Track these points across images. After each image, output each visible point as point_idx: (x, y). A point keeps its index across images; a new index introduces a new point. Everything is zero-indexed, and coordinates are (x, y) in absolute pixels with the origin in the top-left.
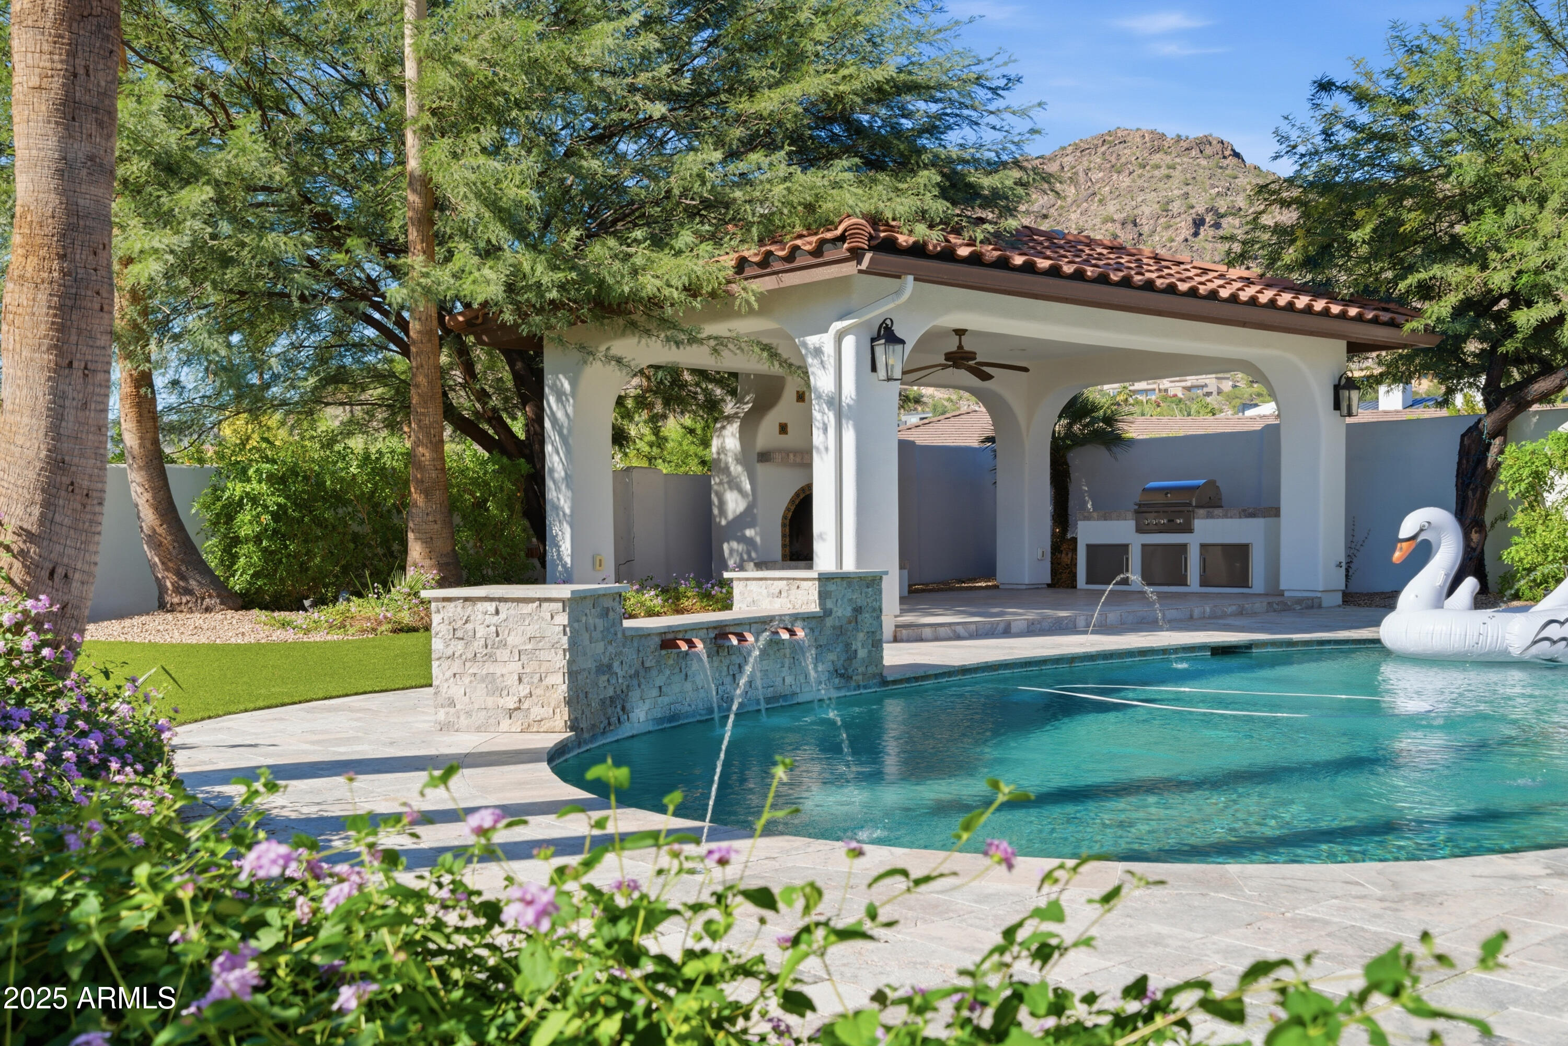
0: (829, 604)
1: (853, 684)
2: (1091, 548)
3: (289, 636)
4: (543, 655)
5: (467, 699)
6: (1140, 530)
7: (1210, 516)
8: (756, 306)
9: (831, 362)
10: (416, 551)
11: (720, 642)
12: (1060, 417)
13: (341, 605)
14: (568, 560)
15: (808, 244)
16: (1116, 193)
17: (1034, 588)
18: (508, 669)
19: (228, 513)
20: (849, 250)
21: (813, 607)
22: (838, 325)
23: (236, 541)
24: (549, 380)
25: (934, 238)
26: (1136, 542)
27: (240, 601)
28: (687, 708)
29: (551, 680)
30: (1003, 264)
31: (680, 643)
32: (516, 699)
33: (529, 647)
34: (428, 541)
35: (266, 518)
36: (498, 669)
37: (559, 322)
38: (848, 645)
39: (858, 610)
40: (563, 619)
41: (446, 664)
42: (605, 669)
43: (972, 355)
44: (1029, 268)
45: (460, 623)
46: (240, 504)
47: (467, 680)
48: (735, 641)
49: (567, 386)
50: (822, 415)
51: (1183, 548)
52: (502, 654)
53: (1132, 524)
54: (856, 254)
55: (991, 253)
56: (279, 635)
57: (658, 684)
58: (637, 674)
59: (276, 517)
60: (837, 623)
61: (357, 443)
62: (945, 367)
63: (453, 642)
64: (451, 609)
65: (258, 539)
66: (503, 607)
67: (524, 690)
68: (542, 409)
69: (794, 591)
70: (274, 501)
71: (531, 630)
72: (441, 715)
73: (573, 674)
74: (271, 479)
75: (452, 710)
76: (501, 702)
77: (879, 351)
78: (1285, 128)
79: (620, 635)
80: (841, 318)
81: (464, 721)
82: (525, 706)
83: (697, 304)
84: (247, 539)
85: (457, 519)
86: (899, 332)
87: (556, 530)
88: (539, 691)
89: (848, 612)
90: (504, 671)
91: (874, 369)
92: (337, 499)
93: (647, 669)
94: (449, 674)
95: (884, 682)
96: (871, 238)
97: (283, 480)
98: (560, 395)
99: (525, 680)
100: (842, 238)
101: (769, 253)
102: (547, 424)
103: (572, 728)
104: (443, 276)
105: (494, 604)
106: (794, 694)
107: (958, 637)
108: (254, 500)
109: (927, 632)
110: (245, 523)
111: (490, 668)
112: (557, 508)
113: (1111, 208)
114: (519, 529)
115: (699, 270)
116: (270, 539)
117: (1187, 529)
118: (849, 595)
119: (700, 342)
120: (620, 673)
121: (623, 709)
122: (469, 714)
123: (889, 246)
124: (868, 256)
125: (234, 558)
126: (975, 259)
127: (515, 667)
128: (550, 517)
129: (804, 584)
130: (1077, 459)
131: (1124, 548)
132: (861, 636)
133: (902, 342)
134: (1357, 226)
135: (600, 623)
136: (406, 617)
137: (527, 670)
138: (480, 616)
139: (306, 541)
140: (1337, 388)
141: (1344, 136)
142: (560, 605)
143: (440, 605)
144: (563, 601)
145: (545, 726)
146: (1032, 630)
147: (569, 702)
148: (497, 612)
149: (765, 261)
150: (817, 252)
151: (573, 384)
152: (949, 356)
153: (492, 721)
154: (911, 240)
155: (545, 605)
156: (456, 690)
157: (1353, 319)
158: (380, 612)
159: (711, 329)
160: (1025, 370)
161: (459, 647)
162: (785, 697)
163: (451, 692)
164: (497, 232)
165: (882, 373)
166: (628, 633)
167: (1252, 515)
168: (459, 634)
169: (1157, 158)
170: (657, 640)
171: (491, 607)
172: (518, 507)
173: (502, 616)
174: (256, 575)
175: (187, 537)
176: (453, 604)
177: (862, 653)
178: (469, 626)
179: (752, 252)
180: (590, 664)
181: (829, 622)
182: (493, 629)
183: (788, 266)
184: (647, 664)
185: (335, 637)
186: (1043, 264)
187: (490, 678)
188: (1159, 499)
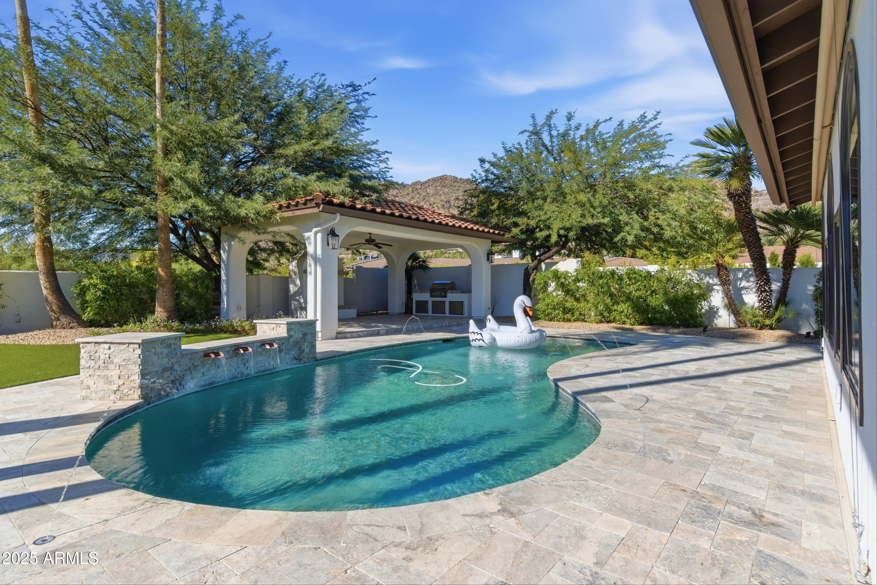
0: (292, 333)
1: (302, 362)
2: (416, 301)
4: (130, 367)
5: (95, 386)
6: (431, 296)
7: (452, 293)
8: (279, 221)
9: (313, 242)
10: (158, 306)
11: (237, 351)
12: (409, 259)
15: (301, 201)
16: (444, 193)
17: (400, 314)
18: (114, 373)
19: (83, 291)
20: (316, 203)
21: (285, 335)
22: (315, 230)
23: (87, 301)
24: (222, 244)
25: (347, 201)
26: (430, 300)
27: (88, 324)
28: (219, 379)
29: (133, 378)
30: (373, 211)
31: (211, 355)
32: (117, 386)
33: (123, 363)
35: (99, 293)
36: (110, 373)
38: (300, 348)
39: (305, 334)
40: (139, 351)
41: (86, 371)
43: (374, 241)
44: (383, 213)
45: (93, 353)
46: (88, 288)
47: (95, 378)
48: (242, 352)
49: (226, 247)
50: (310, 261)
51: (444, 302)
52: (111, 366)
53: (429, 294)
54: (318, 205)
55: (369, 207)
57: (202, 371)
58: (189, 369)
59: (104, 292)
60: (295, 340)
62: (365, 244)
63: (90, 361)
64: (89, 347)
65: (96, 301)
66: (112, 346)
67: (121, 382)
69: (278, 328)
70: (102, 286)
71: (125, 356)
72: (84, 393)
73: (142, 374)
74: (102, 278)
75: (89, 391)
76: (110, 387)
77: (330, 238)
78: (474, 174)
79: (179, 354)
80: (316, 227)
81: (93, 396)
82: (121, 389)
84: (92, 301)
86: (337, 232)
88: (128, 383)
89: (301, 335)
90: (112, 374)
91: (328, 245)
93: (195, 366)
94: (88, 375)
95: (317, 360)
96: (323, 200)
97: (107, 279)
98: (224, 250)
99: (122, 378)
100: (313, 200)
101: (289, 204)
103: (142, 398)
105: (108, 345)
106: (274, 368)
108: (95, 286)
109: (349, 335)
110: (90, 295)
111: (106, 372)
113: (443, 197)
116: (101, 301)
117: (445, 296)
118: (301, 329)
119: (268, 233)
120: (179, 369)
121: (180, 384)
122: (96, 392)
123: (330, 203)
124: (322, 206)
125: (85, 308)
126: (363, 209)
127: (117, 372)
129: (282, 326)
130: (415, 273)
131: (426, 302)
132: (306, 344)
133: (338, 236)
134: (493, 204)
135: (166, 351)
137: (122, 373)
138: (102, 350)
139: (117, 301)
140: (488, 254)
141: (492, 177)
142: (137, 346)
143: (84, 345)
144: (139, 344)
145: (130, 397)
147: (141, 387)
148: (110, 348)
149: (288, 206)
150: (305, 204)
151: (228, 246)
152: (366, 240)
153: (106, 395)
154: (339, 201)
155: (131, 346)
156: (90, 382)
157: (491, 233)
159: (270, 229)
160: (391, 246)
161: (92, 363)
162: (270, 370)
163: (88, 383)
165: (331, 247)
166: (184, 353)
167: (464, 293)
168: (92, 358)
169: (455, 184)
170: (203, 354)
173: (112, 350)
174: (95, 314)
175: (65, 300)
176: (90, 345)
177: (307, 350)
178: (97, 354)
179: (284, 202)
180: (157, 369)
181: (291, 340)
182: (108, 355)
183: (296, 208)
184: (196, 364)
186: (388, 211)
187: (106, 377)
188: (437, 287)
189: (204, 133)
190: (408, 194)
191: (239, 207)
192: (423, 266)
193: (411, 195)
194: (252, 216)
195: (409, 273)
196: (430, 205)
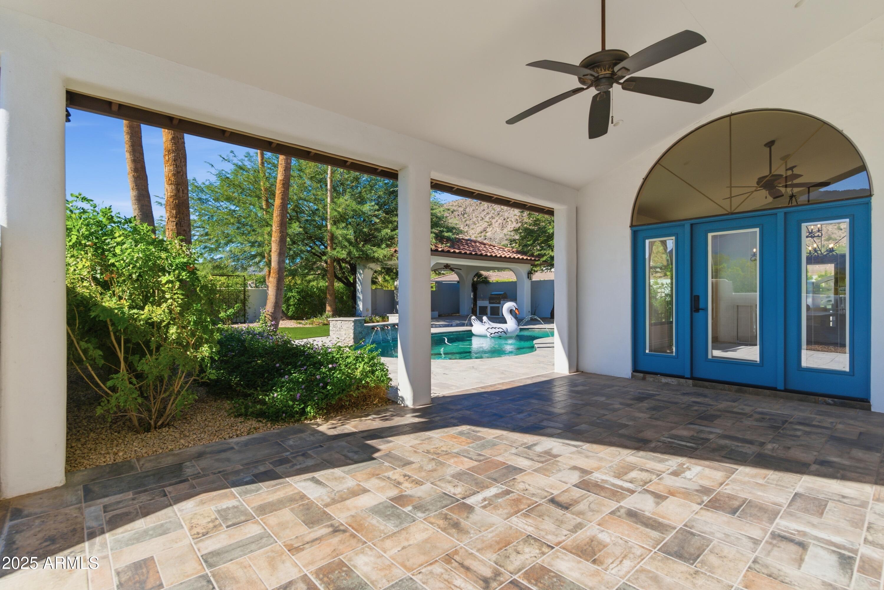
2: (480, 307)
3: (301, 326)
4: (349, 330)
6: (490, 303)
7: (504, 300)
10: (328, 308)
12: (474, 277)
13: (312, 320)
14: (361, 310)
23: (290, 305)
24: (358, 270)
26: (489, 306)
27: (290, 318)
29: (351, 334)
32: (344, 338)
33: (347, 329)
34: (330, 306)
35: (296, 301)
36: (341, 333)
37: (359, 261)
40: (353, 324)
42: (361, 333)
43: (450, 267)
45: (335, 324)
46: (291, 297)
47: (336, 334)
49: (362, 272)
52: (342, 330)
53: (488, 302)
56: (299, 326)
58: (367, 334)
59: (298, 300)
61: (314, 283)
62: (444, 269)
65: (294, 305)
67: (346, 336)
68: (356, 276)
70: (298, 297)
71: (348, 326)
73: (354, 333)
74: (297, 292)
76: (342, 338)
82: (346, 339)
83: (386, 259)
84: (292, 305)
85: (337, 300)
87: (359, 303)
88: (349, 336)
92: (311, 296)
93: (369, 333)
94: (333, 333)
97: (300, 292)
98: (360, 274)
102: (357, 280)
104: (335, 253)
107: (441, 327)
108: (294, 297)
110: (292, 302)
111: (340, 332)
112: (359, 298)
114: (350, 303)
115: (385, 253)
116: (297, 305)
117: (499, 303)
120: (365, 333)
125: (289, 309)
127: (344, 332)
128: (358, 300)
130: (479, 286)
131: (486, 307)
135: (360, 325)
136: (325, 322)
137: (346, 333)
138: (338, 323)
139: (304, 305)
140: (528, 274)
143: (332, 320)
145: (349, 343)
146: (457, 325)
147: (354, 338)
151: (363, 271)
152: (446, 267)
155: (351, 321)
156: (334, 335)
158: (320, 321)
160: (462, 269)
161: (335, 329)
164: (346, 244)
168: (335, 326)
170: (371, 327)
171: (340, 322)
172: (350, 298)
173: (342, 323)
174: (293, 313)
176: (334, 321)
178: (337, 325)
180: (358, 332)
182: (341, 326)
185: (311, 326)
188: (494, 296)
189: (354, 211)
190: (484, 210)
191: (374, 252)
192: (486, 281)
193: (486, 211)
194: (381, 257)
195: (475, 287)
196: (504, 219)
